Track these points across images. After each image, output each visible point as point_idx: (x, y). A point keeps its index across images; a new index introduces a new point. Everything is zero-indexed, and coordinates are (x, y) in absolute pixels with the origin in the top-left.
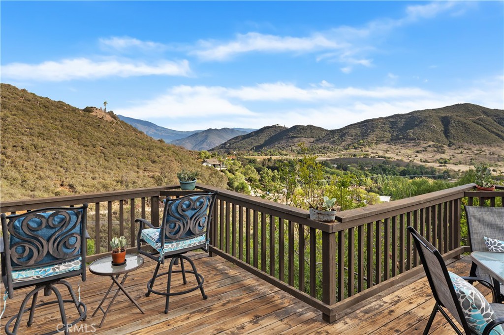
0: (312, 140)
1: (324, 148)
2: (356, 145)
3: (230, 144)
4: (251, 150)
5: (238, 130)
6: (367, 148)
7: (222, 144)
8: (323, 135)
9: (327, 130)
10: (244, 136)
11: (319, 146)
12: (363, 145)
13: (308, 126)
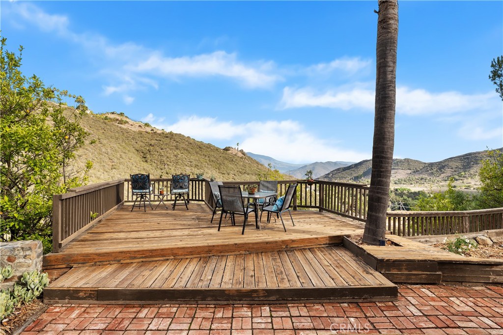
0: (409, 171)
1: (422, 179)
2: (457, 177)
3: (333, 174)
4: (350, 179)
5: (340, 163)
6: (470, 180)
7: (326, 175)
8: (421, 168)
9: (425, 163)
10: (345, 168)
11: (417, 177)
12: (464, 177)
13: (405, 159)
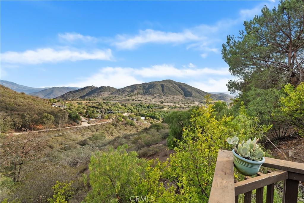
0: (110, 93)
1: (115, 97)
2: (129, 96)
3: (67, 95)
4: (79, 98)
5: (71, 88)
6: (134, 97)
7: (62, 95)
8: (115, 91)
9: (117, 89)
10: (75, 91)
11: (113, 96)
12: (132, 95)
13: (108, 87)
